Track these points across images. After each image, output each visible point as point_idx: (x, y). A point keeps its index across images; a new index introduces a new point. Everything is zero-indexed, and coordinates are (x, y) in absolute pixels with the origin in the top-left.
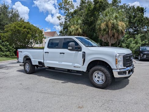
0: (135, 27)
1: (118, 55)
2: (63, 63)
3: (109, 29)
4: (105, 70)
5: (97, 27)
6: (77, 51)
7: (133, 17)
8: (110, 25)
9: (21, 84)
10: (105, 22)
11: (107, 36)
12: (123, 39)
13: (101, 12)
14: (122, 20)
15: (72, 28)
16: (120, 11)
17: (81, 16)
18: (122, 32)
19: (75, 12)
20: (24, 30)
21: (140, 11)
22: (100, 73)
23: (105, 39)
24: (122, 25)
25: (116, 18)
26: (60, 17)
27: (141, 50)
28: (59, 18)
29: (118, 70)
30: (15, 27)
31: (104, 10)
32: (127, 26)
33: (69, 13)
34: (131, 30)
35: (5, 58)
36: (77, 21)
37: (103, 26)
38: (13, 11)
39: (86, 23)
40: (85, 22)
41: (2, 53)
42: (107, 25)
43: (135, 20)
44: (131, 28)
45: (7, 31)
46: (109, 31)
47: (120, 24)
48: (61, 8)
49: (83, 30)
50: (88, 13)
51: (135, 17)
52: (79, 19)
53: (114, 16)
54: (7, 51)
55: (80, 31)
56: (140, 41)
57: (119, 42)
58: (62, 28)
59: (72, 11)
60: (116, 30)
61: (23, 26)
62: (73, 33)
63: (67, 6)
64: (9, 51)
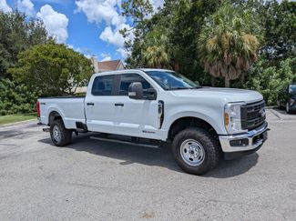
0: (280, 44)
1: (230, 104)
2: (122, 124)
3: (223, 50)
4: (205, 138)
5: (200, 47)
6: (147, 99)
7: (274, 23)
8: (226, 42)
9: (41, 168)
10: (216, 37)
11: (220, 64)
12: (254, 69)
13: (207, 15)
14: (251, 31)
15: (149, 53)
16: (245, 11)
17: (167, 26)
18: (252, 56)
19: (155, 19)
20: (55, 60)
21: (289, 9)
22: (195, 143)
23: (216, 72)
24: (250, 41)
25: (238, 26)
26: (125, 30)
27: (290, 90)
28: (123, 33)
29: (231, 137)
30: (37, 55)
31: (213, 11)
32: (262, 43)
33: (142, 22)
34: (272, 51)
35: (21, 116)
36: (159, 38)
37: (211, 44)
38: (33, 25)
39: (177, 40)
40: (175, 39)
41: (17, 107)
42: (219, 43)
43: (278, 30)
44: (271, 45)
45: (23, 64)
46: (223, 55)
47: (247, 40)
48: (127, 12)
49: (172, 55)
50: (180, 20)
51: (278, 22)
52: (163, 32)
53: (234, 22)
54: (25, 102)
55: (165, 56)
56: (290, 73)
57: (246, 77)
58: (130, 53)
59: (149, 17)
60: (238, 51)
61: (53, 51)
62: (151, 62)
63: (139, 8)
64: (28, 101)
